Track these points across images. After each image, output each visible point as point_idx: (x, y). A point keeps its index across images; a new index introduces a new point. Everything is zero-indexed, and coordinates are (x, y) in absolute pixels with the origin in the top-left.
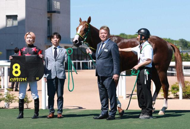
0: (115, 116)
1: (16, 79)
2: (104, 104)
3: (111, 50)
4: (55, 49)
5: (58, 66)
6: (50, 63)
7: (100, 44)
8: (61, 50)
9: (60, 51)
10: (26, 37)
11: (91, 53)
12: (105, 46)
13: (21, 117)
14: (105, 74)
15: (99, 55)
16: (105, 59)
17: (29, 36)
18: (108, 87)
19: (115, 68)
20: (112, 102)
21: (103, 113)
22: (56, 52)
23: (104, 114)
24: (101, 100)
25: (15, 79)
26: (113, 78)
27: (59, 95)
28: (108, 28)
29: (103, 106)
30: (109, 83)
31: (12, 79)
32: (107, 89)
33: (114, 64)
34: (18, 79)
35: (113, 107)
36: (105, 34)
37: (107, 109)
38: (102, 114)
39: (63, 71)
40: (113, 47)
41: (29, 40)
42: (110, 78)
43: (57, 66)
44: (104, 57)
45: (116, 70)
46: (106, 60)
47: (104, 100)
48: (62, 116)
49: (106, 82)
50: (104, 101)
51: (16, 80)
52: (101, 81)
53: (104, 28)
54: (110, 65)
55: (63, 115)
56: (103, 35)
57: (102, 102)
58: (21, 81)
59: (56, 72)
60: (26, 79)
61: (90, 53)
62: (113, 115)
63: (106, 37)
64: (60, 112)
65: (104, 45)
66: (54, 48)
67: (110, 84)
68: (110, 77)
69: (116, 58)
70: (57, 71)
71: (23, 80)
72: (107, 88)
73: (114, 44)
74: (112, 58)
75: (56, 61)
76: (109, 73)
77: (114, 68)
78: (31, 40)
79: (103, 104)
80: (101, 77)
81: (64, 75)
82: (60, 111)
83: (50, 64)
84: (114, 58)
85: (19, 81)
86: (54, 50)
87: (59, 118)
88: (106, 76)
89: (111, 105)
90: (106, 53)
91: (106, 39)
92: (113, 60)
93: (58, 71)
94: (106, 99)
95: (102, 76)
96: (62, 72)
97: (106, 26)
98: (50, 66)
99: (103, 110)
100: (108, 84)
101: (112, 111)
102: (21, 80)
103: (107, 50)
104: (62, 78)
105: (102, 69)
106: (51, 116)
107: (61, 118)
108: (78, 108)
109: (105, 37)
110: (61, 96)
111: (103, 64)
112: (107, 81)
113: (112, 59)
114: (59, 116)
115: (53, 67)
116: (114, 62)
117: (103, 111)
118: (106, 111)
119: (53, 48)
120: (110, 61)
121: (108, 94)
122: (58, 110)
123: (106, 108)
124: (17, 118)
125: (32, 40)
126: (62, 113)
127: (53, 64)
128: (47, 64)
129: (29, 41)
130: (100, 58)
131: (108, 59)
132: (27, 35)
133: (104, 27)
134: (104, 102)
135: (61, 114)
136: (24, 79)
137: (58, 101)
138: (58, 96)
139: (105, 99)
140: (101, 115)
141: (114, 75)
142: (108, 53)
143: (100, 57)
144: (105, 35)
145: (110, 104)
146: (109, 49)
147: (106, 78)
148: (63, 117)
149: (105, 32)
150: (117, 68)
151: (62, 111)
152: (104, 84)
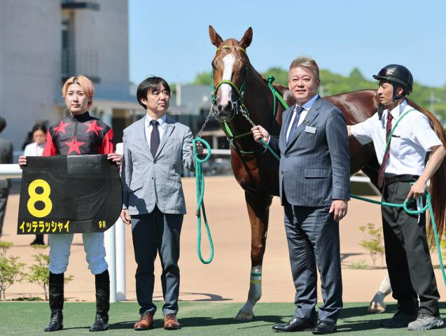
0: (336, 322)
1: (38, 224)
2: (304, 287)
3: (325, 129)
4: (155, 124)
5: (162, 176)
6: (137, 169)
7: (292, 112)
8: (170, 129)
9: (166, 132)
10: (66, 90)
11: (267, 137)
12: (307, 117)
13: (58, 326)
14: (310, 198)
15: (290, 144)
16: (307, 156)
17: (74, 87)
18: (317, 237)
19: (337, 182)
20: (328, 281)
21: (301, 313)
22: (155, 135)
23: (303, 317)
24: (296, 275)
25: (36, 226)
26: (330, 211)
27: (168, 260)
28: (314, 63)
29: (301, 293)
30: (321, 226)
31: (25, 226)
32: (314, 244)
33: (334, 170)
34: (43, 226)
35: (331, 295)
36: (308, 80)
37: (312, 303)
38: (298, 316)
39: (177, 192)
40: (332, 118)
41: (75, 99)
42: (323, 210)
43: (157, 176)
44: (304, 149)
45: (340, 187)
46: (309, 159)
47: (305, 276)
48: (178, 324)
49: (312, 224)
50: (303, 279)
51: (39, 228)
52: (295, 221)
53: (304, 64)
54: (323, 173)
55: (179, 320)
56: (300, 84)
57: (299, 280)
58: (54, 230)
59: (156, 193)
60: (67, 226)
61: (265, 139)
62: (330, 320)
63: (310, 89)
64: (172, 312)
65: (304, 115)
66: (151, 123)
67: (321, 228)
68: (322, 207)
69: (341, 152)
70: (158, 190)
71: (58, 228)
72: (313, 242)
73: (335, 111)
74: (327, 153)
75: (155, 162)
76: (320, 196)
77: (334, 182)
78: (81, 99)
79: (300, 288)
80: (295, 206)
81: (179, 204)
82: (169, 308)
83: (138, 172)
84: (334, 151)
85: (48, 231)
86: (149, 129)
87: (168, 328)
88: (311, 204)
89: (326, 289)
90: (311, 138)
91: (310, 96)
92: (332, 158)
93: (161, 191)
94: (311, 273)
95: (299, 204)
96: (175, 195)
97: (308, 57)
98: (139, 177)
99: (300, 305)
100: (316, 227)
101: (328, 307)
102: (52, 228)
103: (315, 129)
104: (173, 212)
105: (300, 185)
106: (145, 322)
107: (174, 328)
108: (209, 298)
109: (305, 91)
110: (172, 263)
111: (301, 169)
112: (315, 218)
113: (329, 156)
114: (168, 323)
115: (148, 179)
116: (335, 165)
117: (299, 307)
118: (310, 307)
119: (147, 123)
120: (324, 161)
121: (317, 257)
122: (165, 306)
123: (311, 298)
124: (46, 330)
125: (85, 100)
126: (176, 314)
127: (147, 171)
128: (131, 171)
129: (77, 101)
130: (292, 152)
131: (316, 155)
132: (70, 84)
133: (304, 60)
134: (304, 282)
135: (172, 316)
136: (62, 224)
137: (163, 279)
138: (163, 266)
139: (306, 272)
140: (295, 320)
141: (334, 203)
142: (316, 138)
143: (292, 149)
144: (308, 84)
145: (322, 287)
146: (320, 125)
147: (312, 209)
148: (179, 328)
149: (306, 74)
150: (342, 181)
151: (175, 307)
152: (305, 229)
